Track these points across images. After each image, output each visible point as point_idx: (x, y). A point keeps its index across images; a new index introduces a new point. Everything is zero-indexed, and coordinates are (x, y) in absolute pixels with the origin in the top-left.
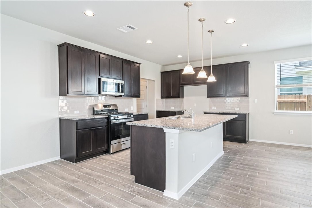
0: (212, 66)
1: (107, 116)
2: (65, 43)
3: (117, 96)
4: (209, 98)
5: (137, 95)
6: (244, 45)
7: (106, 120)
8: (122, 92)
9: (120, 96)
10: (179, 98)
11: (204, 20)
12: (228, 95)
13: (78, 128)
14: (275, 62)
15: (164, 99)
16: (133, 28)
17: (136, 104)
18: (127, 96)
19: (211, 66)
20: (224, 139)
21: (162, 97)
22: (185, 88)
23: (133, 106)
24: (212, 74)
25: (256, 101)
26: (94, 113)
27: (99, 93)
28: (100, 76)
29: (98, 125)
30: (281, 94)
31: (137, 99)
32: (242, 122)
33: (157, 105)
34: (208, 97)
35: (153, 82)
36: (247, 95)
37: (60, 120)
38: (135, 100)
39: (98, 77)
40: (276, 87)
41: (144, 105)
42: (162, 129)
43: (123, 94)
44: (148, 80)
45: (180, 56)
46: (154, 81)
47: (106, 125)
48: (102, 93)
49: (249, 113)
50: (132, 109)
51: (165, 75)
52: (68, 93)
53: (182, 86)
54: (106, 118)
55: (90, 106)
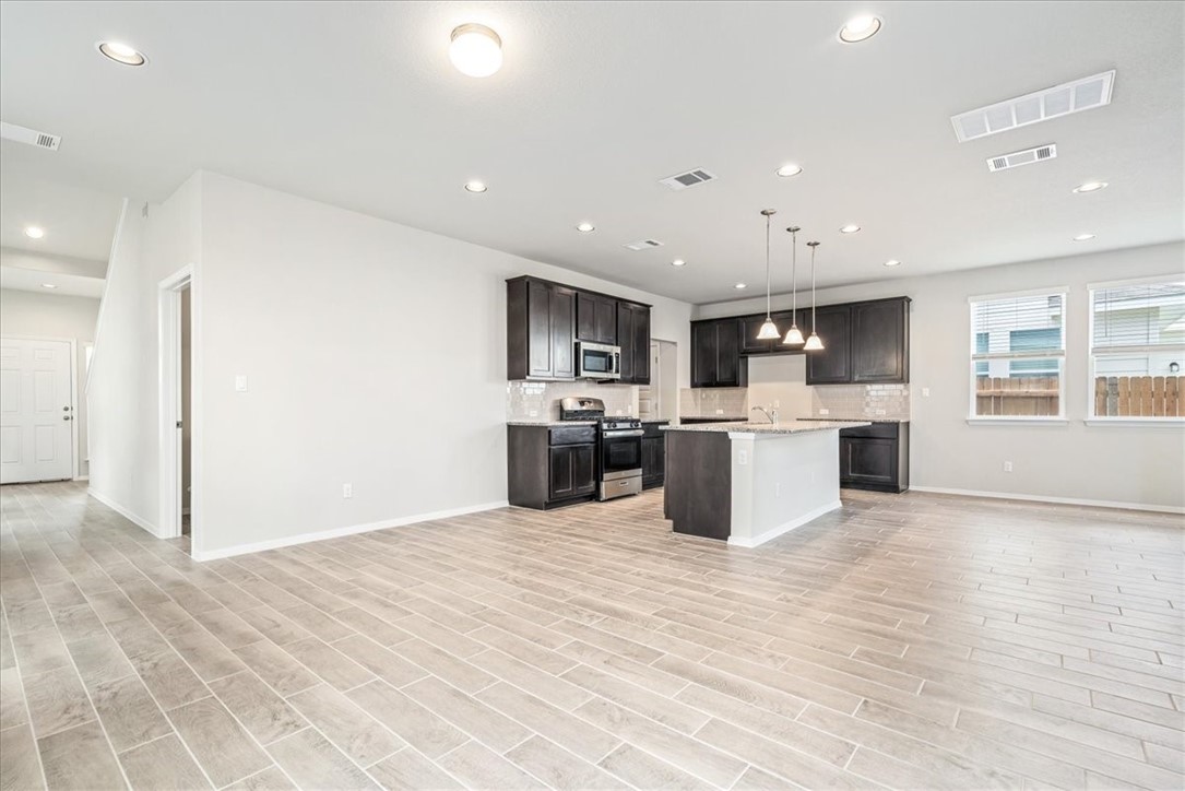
0: (816, 308)
1: (595, 423)
2: (526, 276)
3: (602, 382)
4: (811, 387)
5: (645, 380)
6: (892, 263)
7: (593, 431)
8: (617, 372)
9: (612, 381)
10: (738, 386)
11: (797, 230)
12: (857, 378)
13: (553, 443)
14: (970, 299)
15: (699, 390)
16: (656, 244)
17: (638, 401)
18: (624, 381)
19: (811, 308)
20: (844, 484)
21: (694, 385)
22: (751, 360)
23: (631, 404)
24: (814, 333)
25: (926, 392)
26: (563, 414)
27: (577, 373)
28: (577, 337)
29: (581, 440)
30: (1012, 375)
31: (640, 390)
32: (890, 442)
33: (682, 405)
34: (808, 383)
35: (673, 346)
36: (903, 378)
37: (510, 427)
38: (635, 389)
39: (574, 340)
40: (974, 358)
41: (649, 405)
42: (727, 433)
43: (618, 376)
44: (660, 341)
45: (741, 286)
46: (674, 343)
47: (593, 440)
48: (584, 374)
49: (908, 423)
50: (630, 411)
51: (700, 328)
52: (528, 374)
53: (745, 355)
54: (593, 426)
55: (556, 401)
